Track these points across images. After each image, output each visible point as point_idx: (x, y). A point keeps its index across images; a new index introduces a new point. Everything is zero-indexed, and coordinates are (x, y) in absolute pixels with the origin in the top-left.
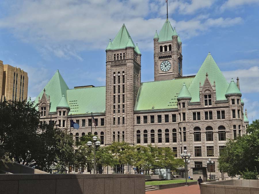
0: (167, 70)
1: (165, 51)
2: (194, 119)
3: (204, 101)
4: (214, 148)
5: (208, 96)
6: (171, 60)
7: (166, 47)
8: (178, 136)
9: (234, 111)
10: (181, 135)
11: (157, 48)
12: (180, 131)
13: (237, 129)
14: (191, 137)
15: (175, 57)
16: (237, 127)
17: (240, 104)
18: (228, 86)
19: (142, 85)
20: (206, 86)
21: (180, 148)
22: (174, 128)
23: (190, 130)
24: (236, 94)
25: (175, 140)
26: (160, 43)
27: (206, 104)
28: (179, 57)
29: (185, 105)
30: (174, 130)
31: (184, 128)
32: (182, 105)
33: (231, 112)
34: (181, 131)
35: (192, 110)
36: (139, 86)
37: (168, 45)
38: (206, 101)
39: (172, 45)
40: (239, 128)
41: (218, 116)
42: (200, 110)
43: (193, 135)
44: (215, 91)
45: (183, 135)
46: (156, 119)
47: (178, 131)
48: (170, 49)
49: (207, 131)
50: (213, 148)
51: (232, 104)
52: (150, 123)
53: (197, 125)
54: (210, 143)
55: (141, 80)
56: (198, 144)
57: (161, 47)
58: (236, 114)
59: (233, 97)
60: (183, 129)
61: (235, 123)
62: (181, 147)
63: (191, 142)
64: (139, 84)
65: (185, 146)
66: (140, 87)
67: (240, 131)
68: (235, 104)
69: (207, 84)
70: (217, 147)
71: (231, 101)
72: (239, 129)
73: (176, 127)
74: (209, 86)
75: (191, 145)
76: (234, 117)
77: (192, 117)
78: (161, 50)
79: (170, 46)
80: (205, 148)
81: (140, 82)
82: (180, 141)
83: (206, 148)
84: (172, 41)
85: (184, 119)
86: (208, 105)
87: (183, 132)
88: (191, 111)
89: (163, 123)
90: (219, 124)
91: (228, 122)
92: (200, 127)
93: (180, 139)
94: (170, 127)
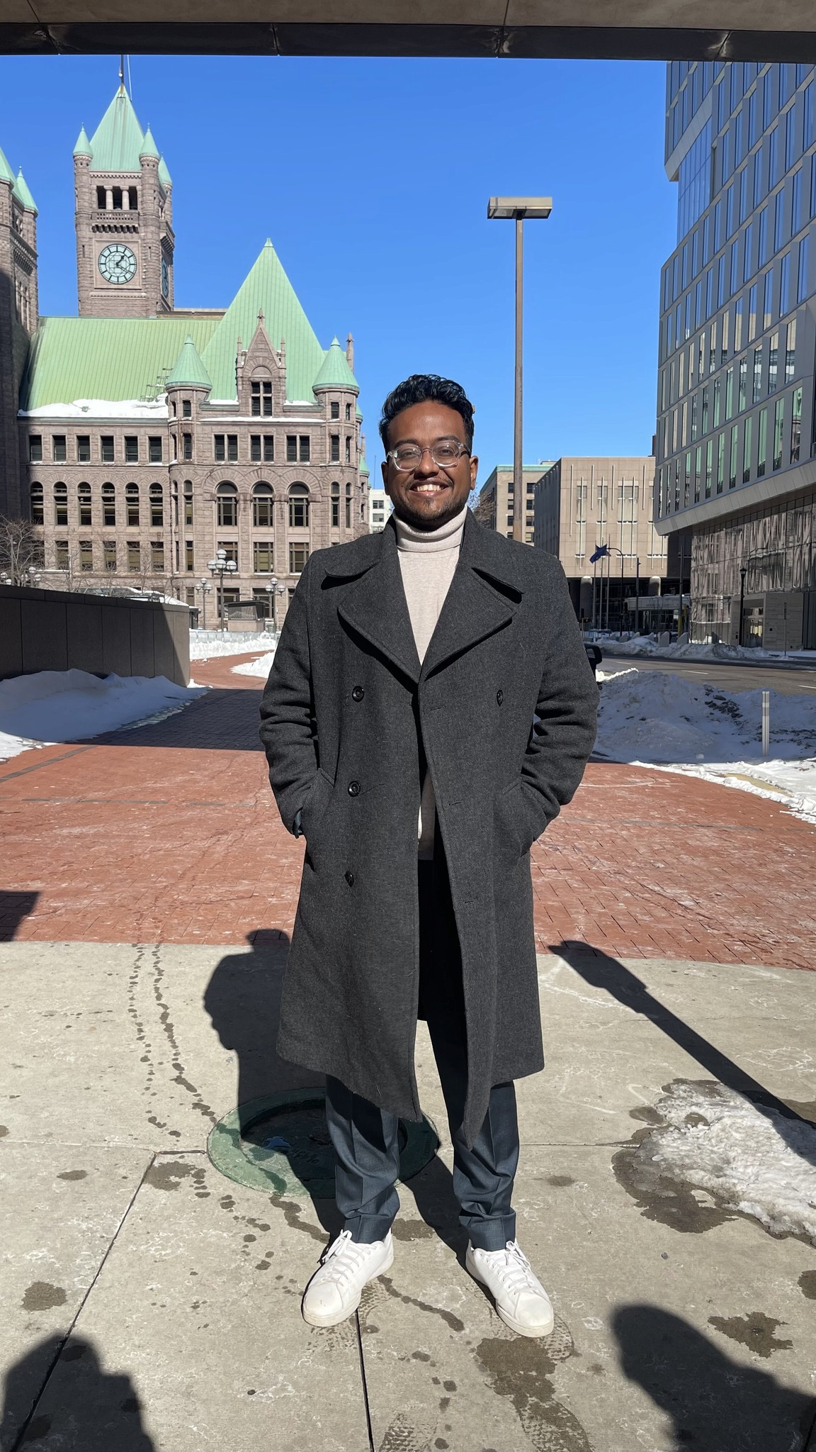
0: (121, 279)
1: (114, 208)
2: (220, 456)
3: (250, 400)
4: (275, 546)
5: (262, 387)
6: (136, 245)
7: (117, 193)
8: (168, 508)
9: (335, 439)
10: (177, 504)
11: (87, 190)
12: (173, 493)
13: (342, 493)
14: (207, 512)
15: (150, 236)
16: (342, 487)
17: (355, 420)
18: (323, 360)
19: (42, 324)
20: (258, 354)
21: (174, 544)
22: (154, 481)
23: (206, 490)
24: (345, 386)
25: (157, 520)
26: (96, 174)
27: (256, 413)
28: (162, 235)
29: (192, 409)
30: (156, 487)
31: (188, 483)
32: (180, 407)
33: (328, 441)
34: (176, 491)
35: (214, 427)
36: (33, 327)
37: (124, 185)
38: (256, 400)
39: (139, 188)
40: (348, 492)
41: (289, 451)
42: (236, 429)
43: (215, 506)
44: (282, 372)
45: (183, 504)
46: (95, 448)
47: (168, 490)
48: (133, 203)
49: (255, 496)
50: (272, 547)
51: (330, 417)
52: (76, 458)
53: (228, 475)
54: (264, 534)
55: (37, 305)
56: (228, 533)
57: (101, 192)
58: (340, 449)
59: (334, 397)
60: (183, 486)
61: (336, 476)
62: (177, 543)
63: (207, 529)
64: (34, 322)
65: (190, 538)
66: (37, 330)
67: (348, 500)
68: (340, 417)
69: (261, 346)
70: (281, 546)
71: (330, 407)
72: (348, 496)
73: (162, 478)
74: (266, 355)
75: (207, 538)
76: (335, 457)
77: (213, 448)
78: (102, 203)
79: (133, 192)
80: (248, 548)
81: (37, 313)
82: (174, 524)
83: (251, 547)
84: (140, 175)
85: (188, 454)
86: (262, 413)
87: (185, 496)
88: (208, 429)
89: (119, 463)
90: (293, 477)
91: (318, 472)
92: (236, 482)
93: (174, 517)
94: (142, 476)
